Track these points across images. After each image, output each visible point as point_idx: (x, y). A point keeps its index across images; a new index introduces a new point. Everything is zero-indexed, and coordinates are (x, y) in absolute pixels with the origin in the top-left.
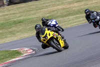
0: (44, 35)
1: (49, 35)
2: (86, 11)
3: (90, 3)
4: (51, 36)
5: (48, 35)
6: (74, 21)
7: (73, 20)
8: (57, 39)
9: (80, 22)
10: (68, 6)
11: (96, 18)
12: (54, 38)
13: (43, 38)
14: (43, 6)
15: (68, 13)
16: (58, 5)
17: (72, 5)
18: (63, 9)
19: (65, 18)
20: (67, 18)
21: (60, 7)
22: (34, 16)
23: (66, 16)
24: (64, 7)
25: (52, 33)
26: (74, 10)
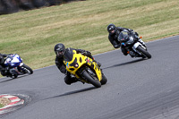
0: (72, 61)
1: (81, 60)
2: (109, 27)
3: (123, 14)
4: (84, 62)
5: (78, 61)
6: (95, 47)
7: (92, 44)
8: (92, 68)
9: (105, 49)
10: (84, 20)
11: (128, 39)
12: (88, 66)
13: (71, 65)
14: (39, 21)
15: (83, 32)
16: (66, 18)
17: (90, 19)
18: (75, 25)
19: (77, 41)
20: (82, 41)
21: (68, 22)
22: (21, 38)
23: (79, 37)
24: (76, 21)
25: (84, 58)
26: (94, 27)
